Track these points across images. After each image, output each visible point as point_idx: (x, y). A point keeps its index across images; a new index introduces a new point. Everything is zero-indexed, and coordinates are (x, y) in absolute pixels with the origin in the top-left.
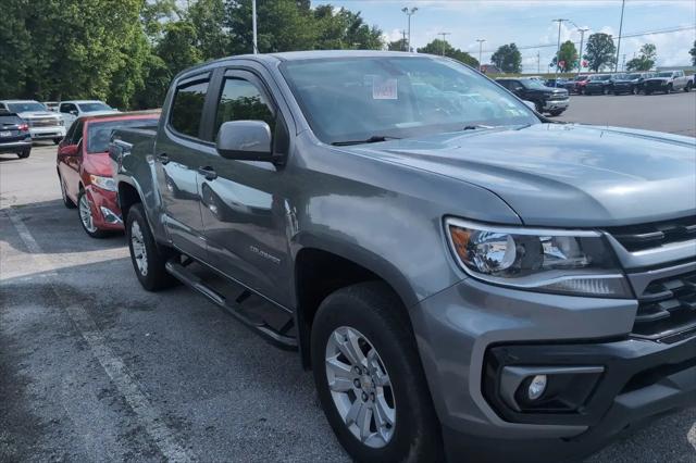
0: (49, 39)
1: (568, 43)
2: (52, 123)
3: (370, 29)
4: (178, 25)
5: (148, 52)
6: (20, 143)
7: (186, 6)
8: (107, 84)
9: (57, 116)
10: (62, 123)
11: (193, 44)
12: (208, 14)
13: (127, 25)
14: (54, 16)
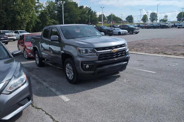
0: (11, 15)
1: (145, 15)
2: (13, 36)
3: (93, 12)
4: (44, 11)
5: (36, 18)
6: (6, 41)
7: (46, 6)
8: (25, 26)
9: (14, 34)
10: (15, 36)
11: (48, 16)
12: (52, 8)
13: (31, 11)
14: (12, 9)
